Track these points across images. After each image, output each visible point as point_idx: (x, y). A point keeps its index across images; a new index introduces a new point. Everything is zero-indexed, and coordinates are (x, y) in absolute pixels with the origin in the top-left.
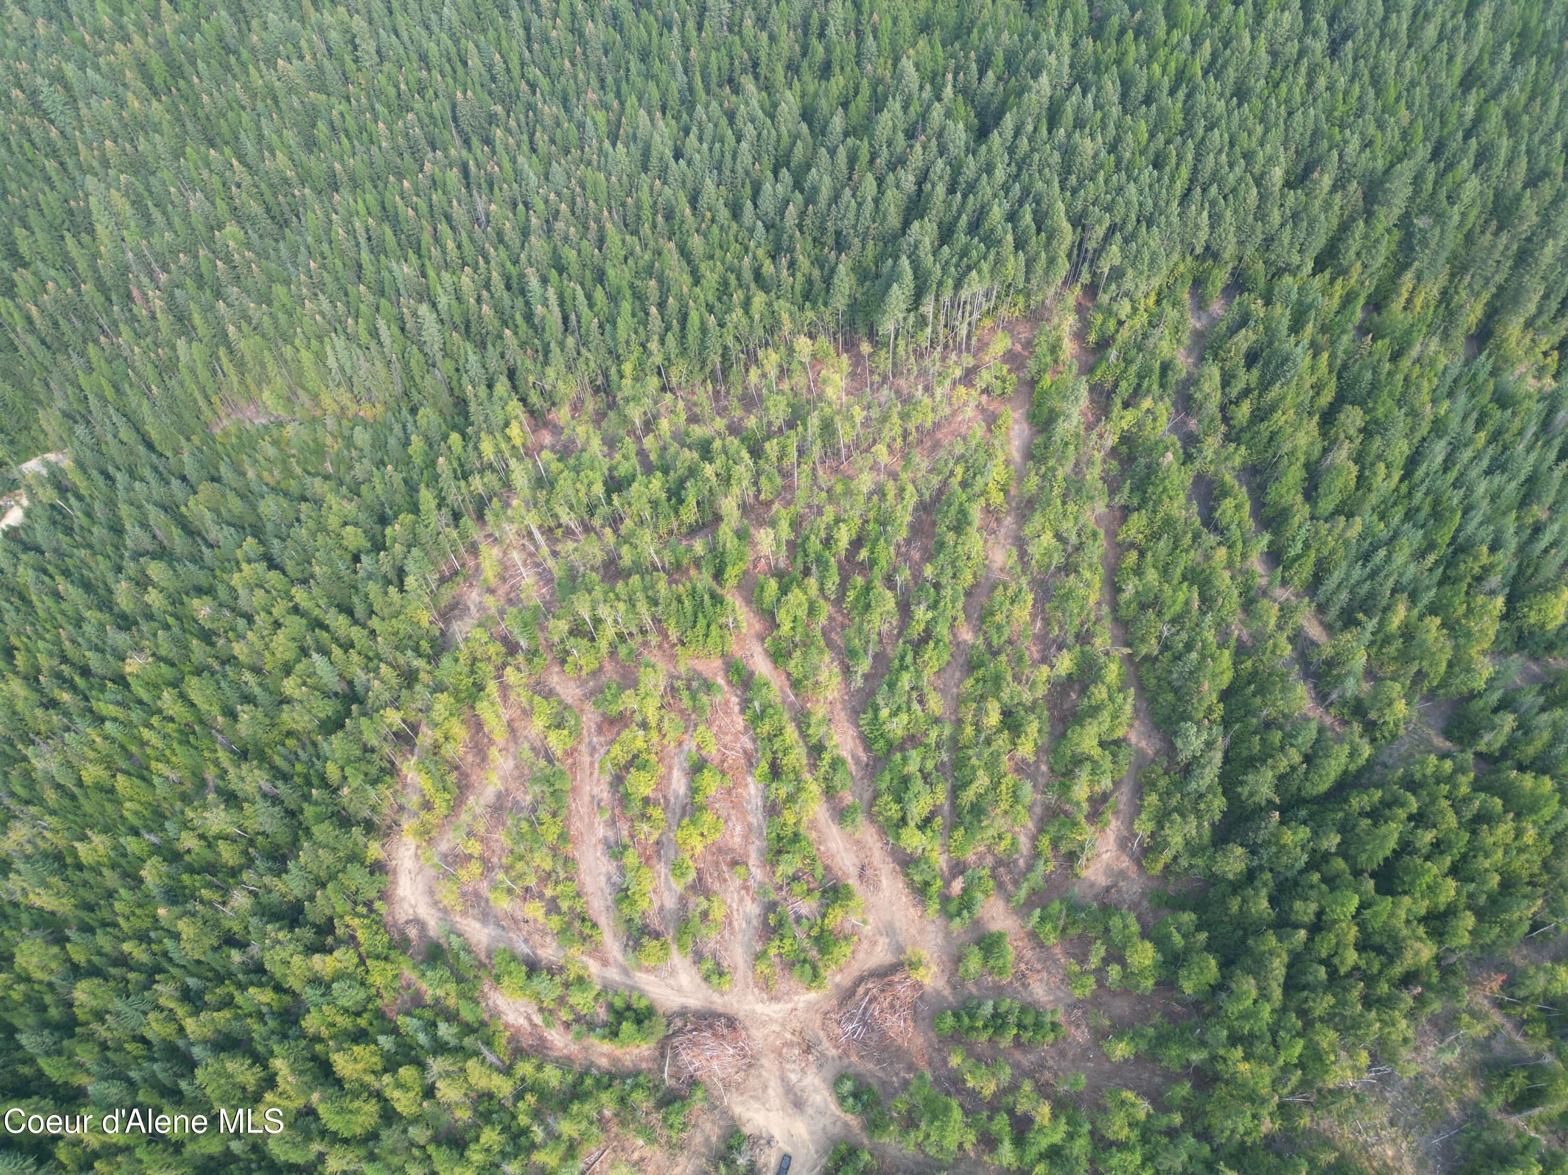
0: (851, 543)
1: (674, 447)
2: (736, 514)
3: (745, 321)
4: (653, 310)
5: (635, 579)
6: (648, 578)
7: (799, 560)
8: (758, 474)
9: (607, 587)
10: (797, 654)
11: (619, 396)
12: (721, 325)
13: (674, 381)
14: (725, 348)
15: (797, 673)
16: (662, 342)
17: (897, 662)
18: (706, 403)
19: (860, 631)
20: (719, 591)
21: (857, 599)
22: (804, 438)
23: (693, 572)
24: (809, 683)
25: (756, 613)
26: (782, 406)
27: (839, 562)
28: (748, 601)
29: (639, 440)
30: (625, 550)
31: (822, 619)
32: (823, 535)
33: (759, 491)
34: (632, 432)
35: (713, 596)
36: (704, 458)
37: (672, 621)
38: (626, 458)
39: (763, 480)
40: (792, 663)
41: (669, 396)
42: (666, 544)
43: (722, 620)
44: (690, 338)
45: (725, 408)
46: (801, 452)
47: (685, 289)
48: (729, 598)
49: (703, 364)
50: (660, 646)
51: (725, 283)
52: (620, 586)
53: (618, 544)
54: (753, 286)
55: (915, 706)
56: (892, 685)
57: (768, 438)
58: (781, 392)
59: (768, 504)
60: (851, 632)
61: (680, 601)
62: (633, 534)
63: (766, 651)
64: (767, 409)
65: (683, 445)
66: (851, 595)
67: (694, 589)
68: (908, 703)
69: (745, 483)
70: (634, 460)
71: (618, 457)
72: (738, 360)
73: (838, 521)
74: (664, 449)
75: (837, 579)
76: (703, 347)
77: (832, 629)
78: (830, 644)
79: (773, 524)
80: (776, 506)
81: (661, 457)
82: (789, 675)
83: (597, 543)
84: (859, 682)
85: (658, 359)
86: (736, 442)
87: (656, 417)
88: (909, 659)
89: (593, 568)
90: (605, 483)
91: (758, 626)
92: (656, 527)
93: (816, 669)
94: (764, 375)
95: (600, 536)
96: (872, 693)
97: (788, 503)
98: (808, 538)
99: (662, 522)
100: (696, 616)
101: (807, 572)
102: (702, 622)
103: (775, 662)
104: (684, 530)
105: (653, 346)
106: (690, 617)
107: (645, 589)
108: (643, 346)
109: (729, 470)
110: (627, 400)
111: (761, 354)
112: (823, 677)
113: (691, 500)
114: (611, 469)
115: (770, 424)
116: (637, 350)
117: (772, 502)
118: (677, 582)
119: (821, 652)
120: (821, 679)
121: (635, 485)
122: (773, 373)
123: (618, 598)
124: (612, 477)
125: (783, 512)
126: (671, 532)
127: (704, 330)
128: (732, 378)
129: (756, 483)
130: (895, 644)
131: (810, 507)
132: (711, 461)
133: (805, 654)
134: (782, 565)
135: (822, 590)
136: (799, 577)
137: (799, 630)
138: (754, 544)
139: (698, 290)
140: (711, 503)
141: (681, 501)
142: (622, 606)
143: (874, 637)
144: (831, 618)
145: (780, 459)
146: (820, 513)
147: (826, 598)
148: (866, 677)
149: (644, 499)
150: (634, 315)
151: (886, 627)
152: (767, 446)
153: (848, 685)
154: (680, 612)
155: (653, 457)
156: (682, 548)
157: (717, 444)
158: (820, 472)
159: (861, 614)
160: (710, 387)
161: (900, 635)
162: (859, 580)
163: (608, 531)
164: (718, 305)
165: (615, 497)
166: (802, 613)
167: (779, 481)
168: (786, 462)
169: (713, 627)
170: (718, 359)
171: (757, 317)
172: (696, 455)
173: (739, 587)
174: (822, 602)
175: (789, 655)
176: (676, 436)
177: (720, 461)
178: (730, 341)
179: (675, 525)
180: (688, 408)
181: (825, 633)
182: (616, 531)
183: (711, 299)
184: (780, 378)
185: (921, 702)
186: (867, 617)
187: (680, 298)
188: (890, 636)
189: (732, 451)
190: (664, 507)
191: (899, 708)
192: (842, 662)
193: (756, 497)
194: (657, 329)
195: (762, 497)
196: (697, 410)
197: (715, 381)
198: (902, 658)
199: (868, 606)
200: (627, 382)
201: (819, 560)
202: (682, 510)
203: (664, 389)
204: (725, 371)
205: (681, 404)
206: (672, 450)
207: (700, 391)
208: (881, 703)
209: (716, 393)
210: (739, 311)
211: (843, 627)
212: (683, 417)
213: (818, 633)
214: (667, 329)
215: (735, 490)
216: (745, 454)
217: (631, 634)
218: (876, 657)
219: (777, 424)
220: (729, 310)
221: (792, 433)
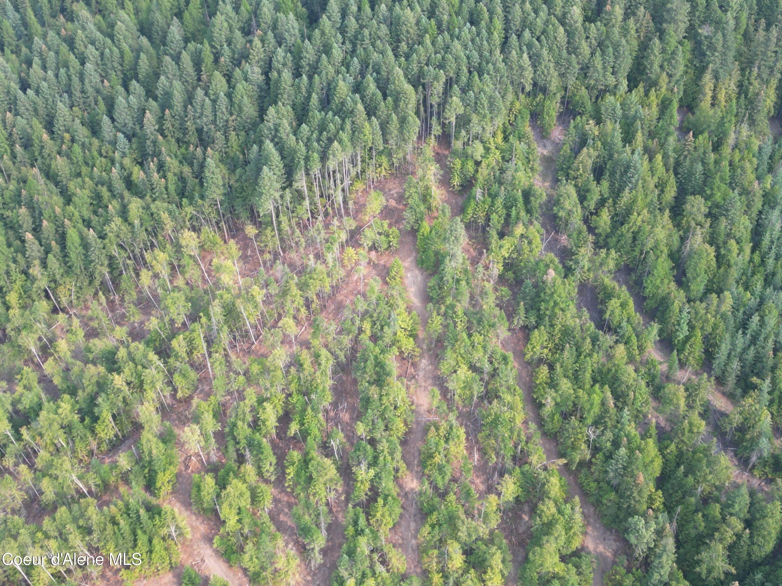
0: (280, 420)
1: (77, 366)
2: (156, 418)
3: (125, 228)
4: (29, 236)
5: (63, 510)
6: (75, 507)
7: (231, 449)
8: (171, 373)
9: (33, 527)
10: (249, 547)
11: (9, 327)
12: (102, 237)
13: (64, 301)
14: (111, 258)
15: (253, 567)
16: (44, 265)
17: (351, 530)
18: (102, 315)
19: (307, 506)
20: (154, 501)
21: (298, 474)
22: (210, 328)
23: (123, 489)
24: (267, 574)
25: (198, 515)
26: (182, 302)
27: (272, 441)
28: (187, 505)
29: (38, 367)
30: (45, 484)
31: (268, 504)
32: (249, 418)
33: (175, 390)
34: (30, 361)
35: (149, 508)
36: (111, 370)
37: (111, 546)
38: (28, 388)
39: (177, 377)
40: (246, 557)
41: (61, 317)
42: (88, 467)
43: (164, 531)
44: (73, 256)
45: (123, 316)
46: (209, 342)
47: (58, 210)
48: (166, 507)
49: (91, 278)
50: (103, 576)
51: (98, 197)
52: (47, 523)
53: (36, 479)
54: (126, 194)
55: (380, 568)
56: (351, 553)
57: (173, 335)
58: (177, 289)
59: (188, 400)
60: (298, 510)
61: (114, 522)
62: (50, 465)
63: (216, 551)
64: (166, 308)
65: (86, 362)
66: (291, 471)
67: (127, 506)
68: (372, 567)
69: (159, 385)
70: (38, 389)
71: (19, 389)
72: (126, 267)
73: (261, 401)
74: (67, 370)
75: (273, 460)
76: (87, 261)
77: (280, 512)
78: (280, 527)
79: (196, 419)
80: (195, 401)
81: (66, 378)
82: (245, 570)
83: (14, 485)
84: (318, 558)
85: (43, 283)
86: (141, 346)
87: (52, 341)
88: (362, 522)
89: (14, 512)
90: (11, 419)
91: (203, 528)
92: (74, 451)
93: (272, 557)
94: (156, 276)
95: (15, 476)
96: (334, 567)
97: (207, 395)
98: (235, 425)
99: (79, 445)
100: (135, 534)
101: (241, 459)
102: (142, 538)
103: (228, 561)
104: (104, 447)
105: (36, 271)
106: (129, 537)
107: (75, 520)
108: (25, 272)
109: (139, 376)
110: (18, 330)
111: (148, 256)
112: (280, 563)
113: (106, 415)
114: (14, 404)
115: (172, 321)
116: (19, 280)
117: (191, 398)
118: (107, 504)
119: (273, 538)
120: (278, 566)
121: (43, 414)
122: (165, 272)
123: (47, 537)
124: (17, 412)
125: (204, 405)
126: (91, 453)
127: (85, 245)
128: (123, 285)
129: (170, 383)
130: (345, 510)
131: (229, 393)
132: (119, 371)
133: (257, 544)
134: (214, 458)
135: (260, 474)
136: (235, 466)
137: (247, 520)
138: (181, 445)
139: (71, 208)
140: (127, 413)
141: (95, 419)
142: (53, 544)
143: (323, 509)
144: (276, 501)
145: (190, 353)
146: (242, 398)
147: (267, 481)
148: (324, 552)
149: (56, 426)
150: (9, 245)
151: (332, 495)
152: (174, 343)
153: (308, 565)
154: (118, 534)
155: (57, 381)
156: (106, 467)
157: (122, 353)
158: (233, 357)
159: (305, 489)
160: (103, 299)
161: (348, 500)
162: (295, 455)
163: (23, 468)
164: (95, 219)
165: (24, 431)
166: (245, 502)
167: (193, 375)
168: (196, 355)
169: (156, 541)
170: (105, 271)
171: (137, 222)
172: (102, 369)
173: (174, 492)
174: (263, 486)
175: (241, 549)
176: (76, 355)
177: (128, 369)
178: (114, 251)
179: (94, 445)
180: (85, 324)
181: (273, 517)
182: (31, 466)
183: (87, 214)
184: (173, 276)
185: (384, 562)
186: (311, 490)
187: (54, 219)
188: (338, 504)
189: (138, 356)
190: (79, 429)
191: (364, 575)
192: (297, 543)
193: (174, 396)
194: (36, 254)
195: (180, 395)
196: (94, 324)
197: (106, 291)
198: (356, 523)
199: (310, 479)
200: (15, 312)
201: (251, 444)
202: (98, 428)
203: (55, 311)
204: (116, 281)
205: (76, 322)
206: (76, 369)
207: (93, 305)
208: (345, 574)
209: (111, 303)
210: (118, 221)
211: (290, 506)
212: (81, 333)
213: (266, 518)
214: (47, 252)
215: (150, 394)
216: (153, 357)
217: (69, 571)
218: (329, 529)
219: (180, 320)
220: (107, 221)
221: (196, 325)
